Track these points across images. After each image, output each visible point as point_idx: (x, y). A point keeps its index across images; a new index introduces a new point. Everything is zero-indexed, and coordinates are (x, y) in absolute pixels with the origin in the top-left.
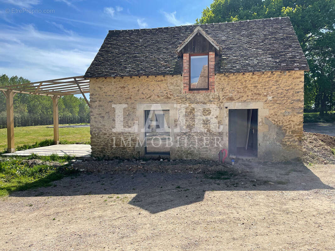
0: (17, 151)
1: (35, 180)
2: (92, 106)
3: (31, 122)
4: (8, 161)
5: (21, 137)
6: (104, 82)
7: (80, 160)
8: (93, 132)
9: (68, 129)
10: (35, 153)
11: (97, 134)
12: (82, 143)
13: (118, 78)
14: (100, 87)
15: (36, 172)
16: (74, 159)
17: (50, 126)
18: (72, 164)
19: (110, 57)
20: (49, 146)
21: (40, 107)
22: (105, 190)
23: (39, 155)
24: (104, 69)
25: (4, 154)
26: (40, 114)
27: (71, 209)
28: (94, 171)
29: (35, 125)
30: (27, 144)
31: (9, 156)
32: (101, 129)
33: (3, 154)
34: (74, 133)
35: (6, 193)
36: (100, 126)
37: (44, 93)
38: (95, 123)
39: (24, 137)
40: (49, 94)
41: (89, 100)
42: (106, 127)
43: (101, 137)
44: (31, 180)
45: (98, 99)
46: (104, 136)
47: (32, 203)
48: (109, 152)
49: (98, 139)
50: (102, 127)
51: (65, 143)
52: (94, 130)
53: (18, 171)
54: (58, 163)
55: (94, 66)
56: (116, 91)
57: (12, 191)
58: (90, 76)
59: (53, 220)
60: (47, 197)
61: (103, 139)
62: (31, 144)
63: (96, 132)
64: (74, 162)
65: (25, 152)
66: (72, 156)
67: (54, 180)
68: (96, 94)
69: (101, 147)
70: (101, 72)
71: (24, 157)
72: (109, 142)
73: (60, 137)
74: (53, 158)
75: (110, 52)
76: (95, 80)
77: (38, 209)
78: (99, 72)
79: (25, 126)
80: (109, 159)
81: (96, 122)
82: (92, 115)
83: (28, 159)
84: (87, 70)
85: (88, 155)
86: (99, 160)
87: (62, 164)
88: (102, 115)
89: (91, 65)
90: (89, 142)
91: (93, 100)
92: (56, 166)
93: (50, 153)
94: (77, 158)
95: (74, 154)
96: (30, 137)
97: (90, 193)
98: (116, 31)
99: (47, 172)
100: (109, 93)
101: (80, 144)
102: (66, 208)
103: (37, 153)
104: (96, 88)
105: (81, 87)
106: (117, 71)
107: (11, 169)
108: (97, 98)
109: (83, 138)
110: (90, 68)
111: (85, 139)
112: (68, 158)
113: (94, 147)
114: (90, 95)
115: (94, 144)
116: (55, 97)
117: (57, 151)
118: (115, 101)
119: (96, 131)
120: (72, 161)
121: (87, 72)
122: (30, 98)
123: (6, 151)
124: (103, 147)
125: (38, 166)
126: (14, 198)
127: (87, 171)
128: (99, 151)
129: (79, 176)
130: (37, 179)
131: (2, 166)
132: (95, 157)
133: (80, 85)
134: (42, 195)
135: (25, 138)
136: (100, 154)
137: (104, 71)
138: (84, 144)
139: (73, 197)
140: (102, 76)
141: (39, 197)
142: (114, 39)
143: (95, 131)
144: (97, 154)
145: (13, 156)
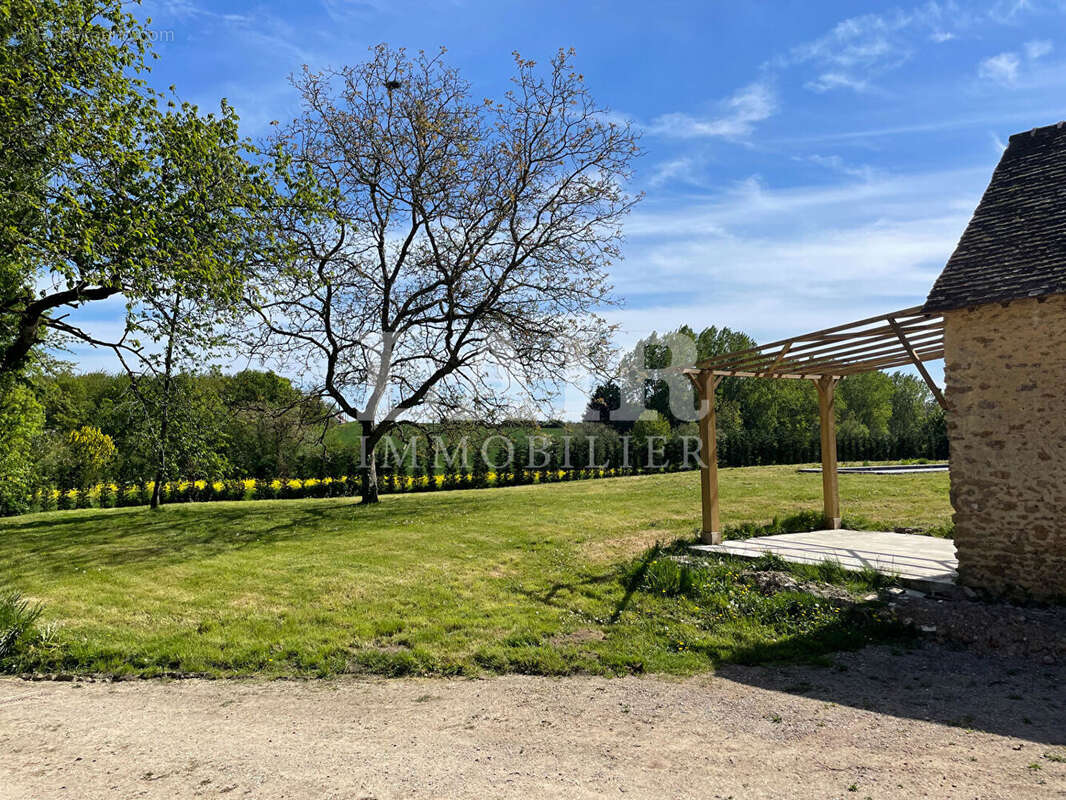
0: (726, 539)
1: (780, 639)
2: (955, 406)
3: (753, 454)
4: (706, 567)
5: (733, 498)
6: (999, 320)
7: (915, 589)
8: (963, 497)
9: (863, 478)
10: (774, 551)
11: (976, 506)
12: (916, 530)
13: (1056, 297)
14: (983, 340)
15: (781, 612)
16: (898, 587)
17: (806, 467)
18: (891, 604)
19: (1021, 228)
20: (810, 531)
21: (775, 409)
22: (1027, 721)
23: (787, 559)
24: (1000, 272)
25: (696, 547)
26: (775, 430)
27: (906, 768)
28: (976, 641)
29: (765, 462)
30: (750, 522)
31: (708, 554)
32: (993, 488)
33: (693, 547)
34: (885, 493)
35: (706, 663)
36: (986, 477)
37: (795, 370)
38: (969, 466)
39: (739, 499)
40: (807, 374)
41: (942, 385)
42: (1011, 482)
43: (993, 517)
44: (768, 636)
45: (978, 382)
46: (1004, 514)
47: (781, 715)
48: (1029, 573)
49: (983, 525)
50: (996, 481)
51: (860, 526)
52: (965, 489)
53: (732, 602)
54: (846, 592)
55: (960, 269)
56: (1048, 347)
57: (722, 661)
58: (943, 306)
59: (850, 790)
60: (821, 702)
61: (1003, 525)
62: (761, 523)
63: (972, 499)
64: (896, 595)
65: (749, 546)
66: (890, 574)
67: (835, 648)
68: (969, 365)
69: (996, 553)
70: (987, 287)
71: (746, 561)
72: (1027, 539)
73: (841, 505)
74: (829, 573)
75: (1019, 211)
76: (963, 316)
77: (800, 736)
78: (980, 288)
79: (737, 464)
80: (1027, 601)
81: (971, 461)
82: (955, 438)
83: (758, 569)
84: (935, 287)
85: (944, 577)
86: (990, 602)
87: (858, 599)
88: (994, 438)
89: (948, 266)
90: (941, 529)
91: (958, 385)
92: (839, 603)
93: (818, 556)
94: (906, 584)
95: (895, 568)
96: (754, 499)
97: (969, 722)
98: (1039, 131)
99: (812, 619)
100: (1020, 357)
101: (909, 532)
102: (889, 759)
103: (781, 551)
104: (969, 344)
105: (912, 343)
106: (1054, 273)
107: (713, 593)
108: (973, 378)
109: (920, 513)
110: (944, 280)
111: (927, 518)
112: (876, 580)
113: (969, 552)
114: (945, 370)
115: (966, 539)
116: (825, 381)
117: (837, 552)
118: (1044, 386)
119: (974, 493)
120: (891, 594)
121: (934, 294)
122: (748, 384)
123: (701, 539)
124: (1002, 553)
125: (785, 594)
126: (728, 683)
127: (948, 636)
128: (987, 567)
129: (919, 648)
130: (785, 637)
131: (691, 582)
132: (974, 589)
133: (907, 336)
134: (806, 690)
135: (743, 502)
136: (992, 581)
137: (996, 282)
138: (926, 535)
139: (907, 721)
140: (991, 300)
141: (797, 698)
142: (1033, 163)
143: (969, 493)
144: (979, 576)
145: (717, 555)
